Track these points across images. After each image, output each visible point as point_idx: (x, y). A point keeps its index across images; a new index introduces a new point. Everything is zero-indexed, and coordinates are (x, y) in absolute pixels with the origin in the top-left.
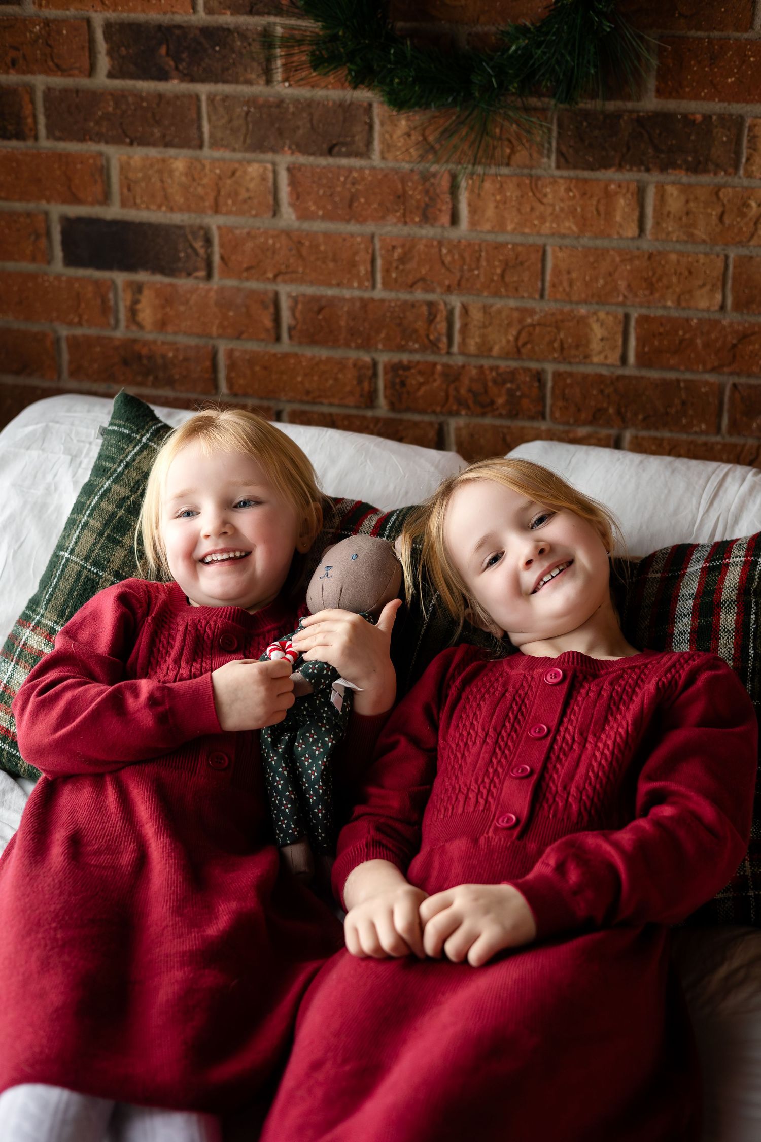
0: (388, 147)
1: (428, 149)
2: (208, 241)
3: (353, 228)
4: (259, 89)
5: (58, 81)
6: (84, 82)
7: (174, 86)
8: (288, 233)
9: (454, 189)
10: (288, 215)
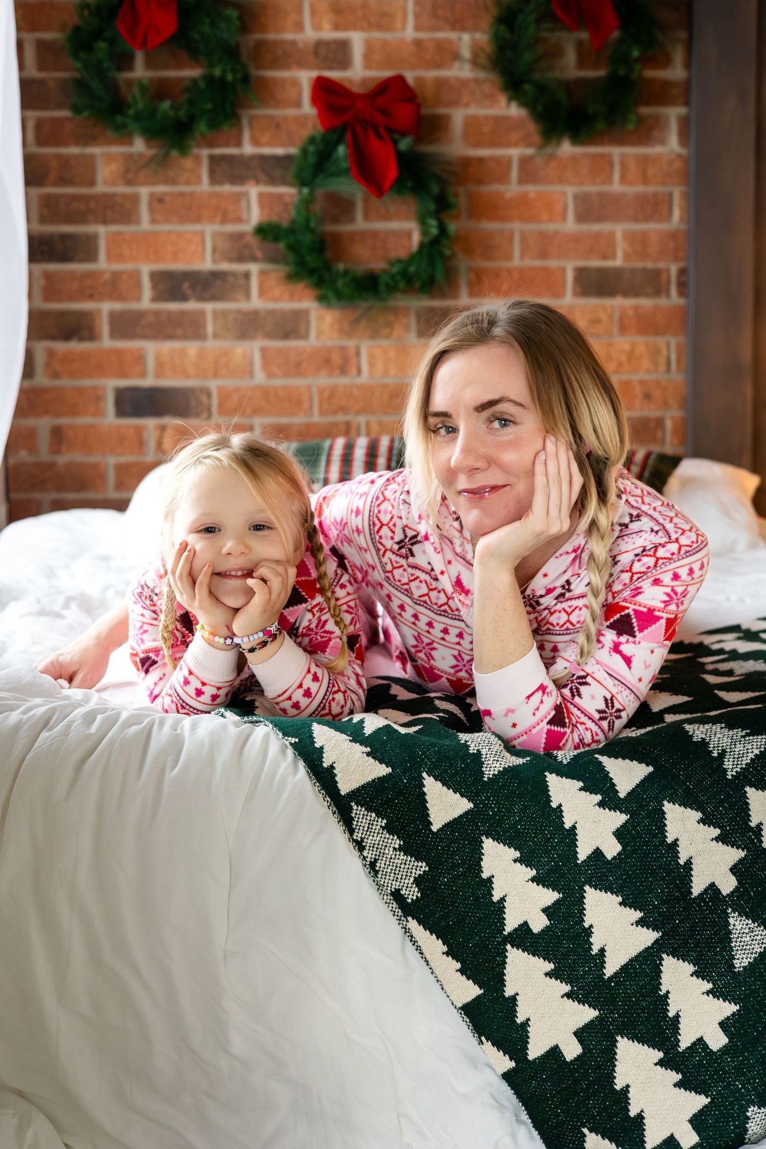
0: (320, 333)
1: (343, 333)
2: (209, 395)
3: (299, 382)
4: (241, 305)
5: (118, 306)
6: (133, 306)
7: (191, 305)
8: (259, 387)
9: (358, 353)
10: (260, 377)
